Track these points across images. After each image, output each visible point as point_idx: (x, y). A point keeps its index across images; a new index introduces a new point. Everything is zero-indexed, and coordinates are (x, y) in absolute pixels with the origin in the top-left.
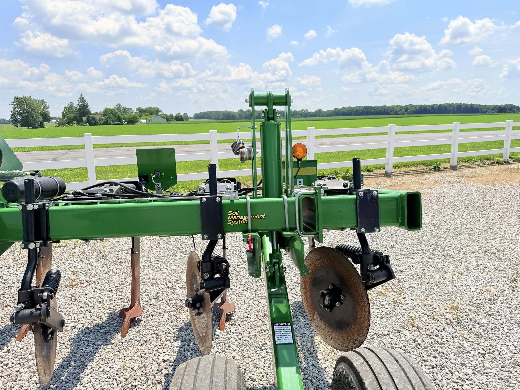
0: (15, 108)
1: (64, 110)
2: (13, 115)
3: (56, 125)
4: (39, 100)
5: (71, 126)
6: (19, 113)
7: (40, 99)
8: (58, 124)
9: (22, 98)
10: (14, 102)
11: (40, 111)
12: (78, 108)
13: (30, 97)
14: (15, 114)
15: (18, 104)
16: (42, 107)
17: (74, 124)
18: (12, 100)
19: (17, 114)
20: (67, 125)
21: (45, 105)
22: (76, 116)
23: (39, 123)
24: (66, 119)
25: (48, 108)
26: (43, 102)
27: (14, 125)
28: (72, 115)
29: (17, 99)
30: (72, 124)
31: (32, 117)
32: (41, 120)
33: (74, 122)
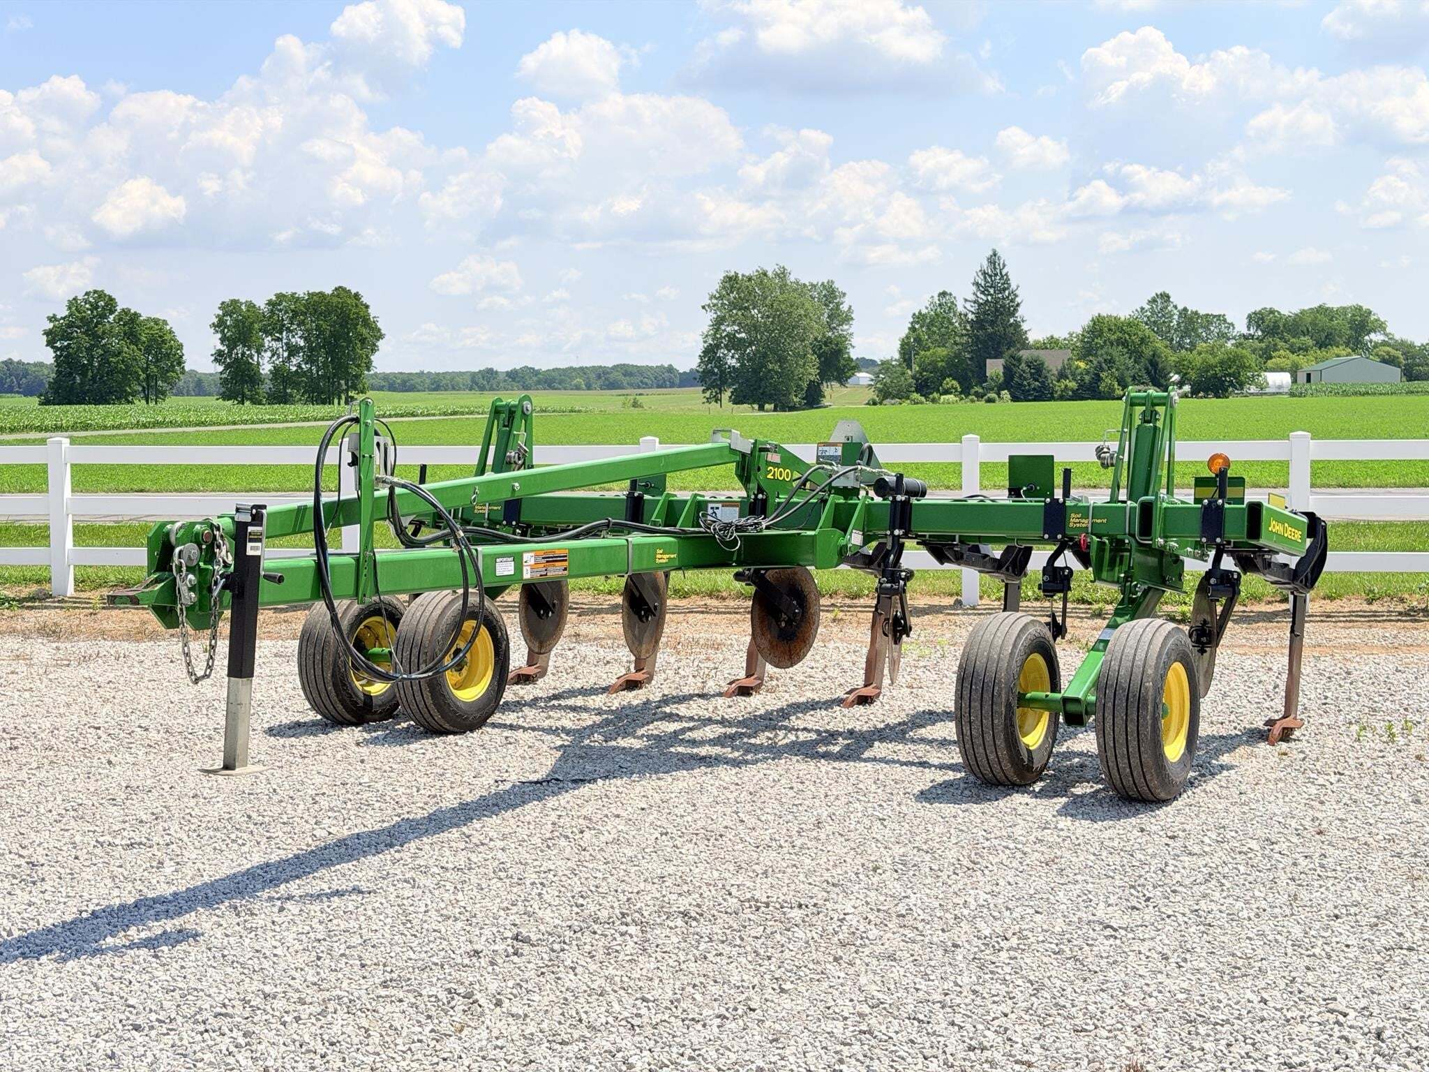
0: (719, 322)
1: (913, 329)
2: (710, 353)
3: (872, 395)
4: (814, 286)
5: (934, 401)
6: (734, 343)
7: (819, 278)
8: (880, 391)
9: (750, 279)
10: (721, 297)
11: (816, 332)
12: (971, 316)
13: (782, 274)
14: (718, 346)
15: (733, 305)
16: (825, 318)
17: (947, 392)
18: (714, 286)
19: (726, 346)
20: (915, 396)
21: (838, 305)
22: (957, 355)
23: (805, 385)
24: (916, 368)
25: (847, 319)
26: (830, 294)
27: (708, 394)
28: (942, 352)
29: (731, 282)
30: (936, 395)
31: (781, 360)
32: (812, 373)
33: (950, 382)
